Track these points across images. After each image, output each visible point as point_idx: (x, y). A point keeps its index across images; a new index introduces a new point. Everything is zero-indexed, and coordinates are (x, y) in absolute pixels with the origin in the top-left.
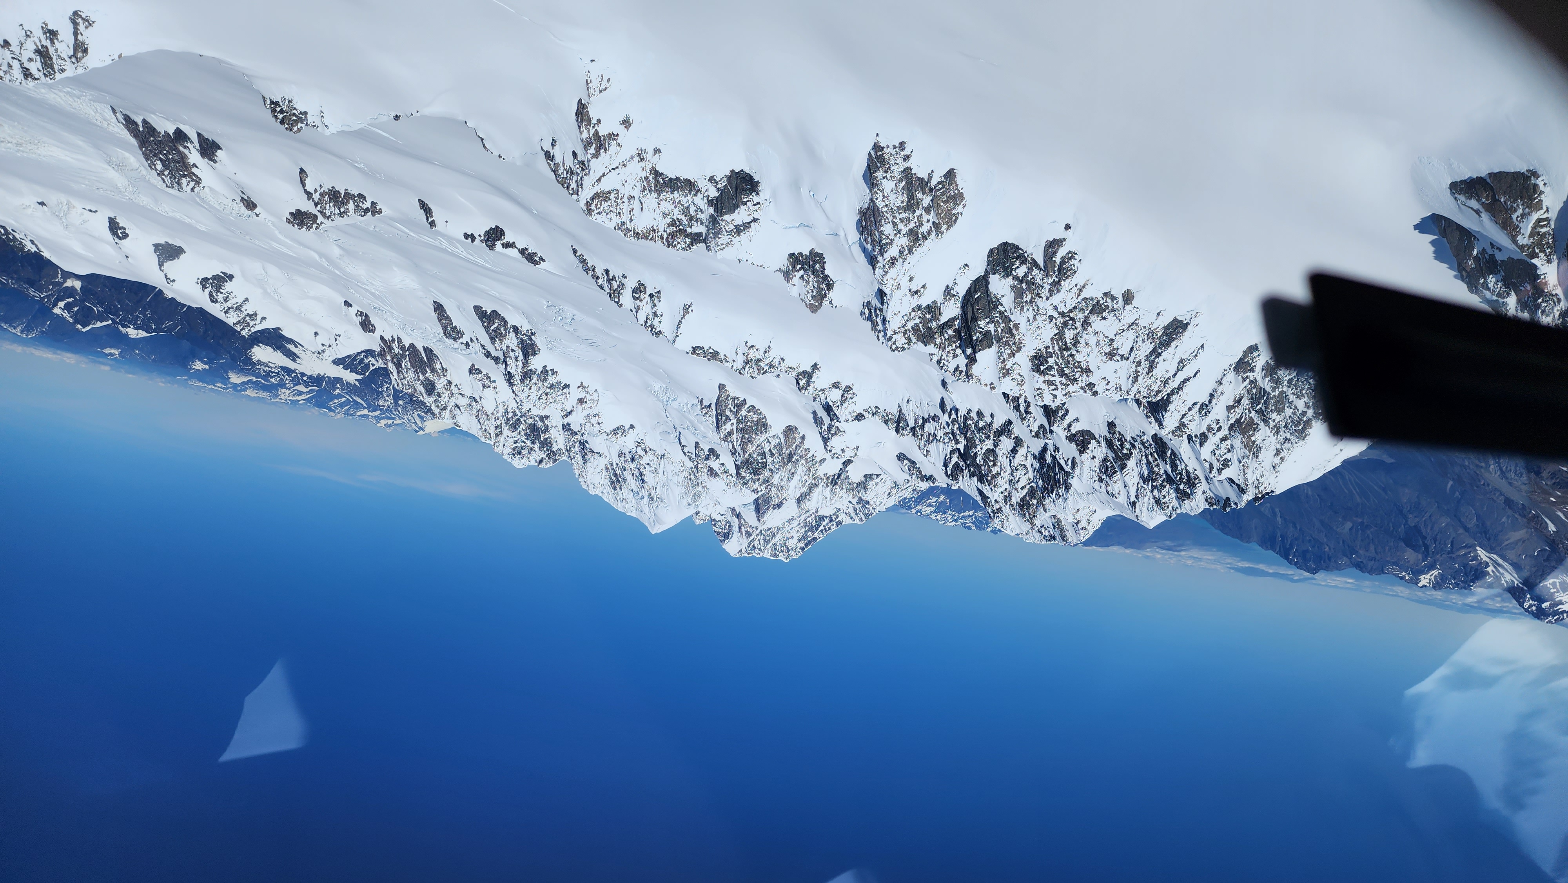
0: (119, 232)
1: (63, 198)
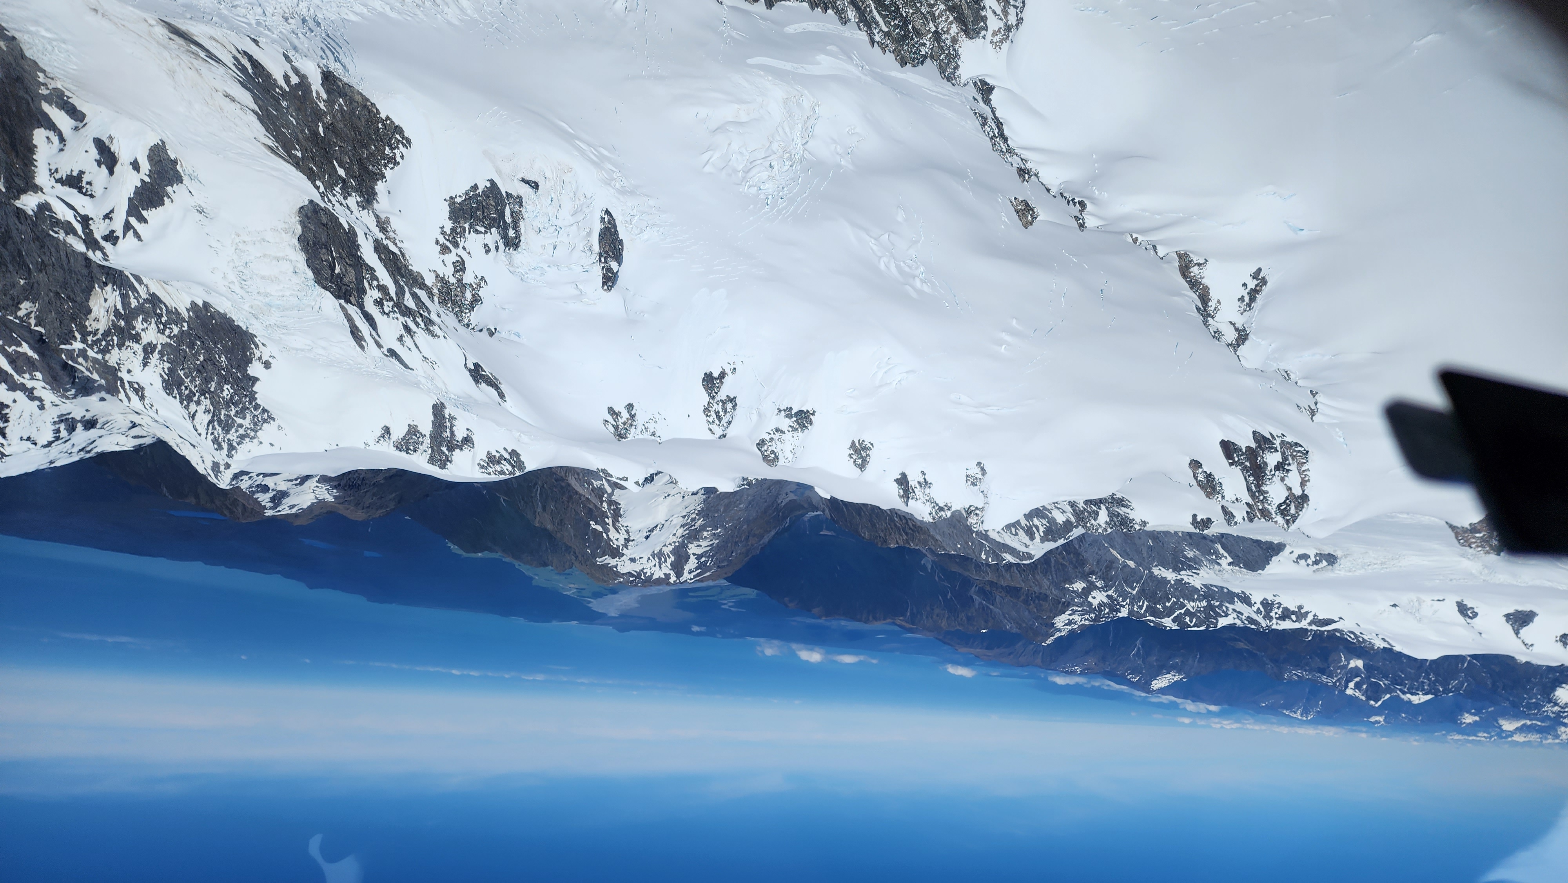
0: (1469, 612)
1: (1413, 596)
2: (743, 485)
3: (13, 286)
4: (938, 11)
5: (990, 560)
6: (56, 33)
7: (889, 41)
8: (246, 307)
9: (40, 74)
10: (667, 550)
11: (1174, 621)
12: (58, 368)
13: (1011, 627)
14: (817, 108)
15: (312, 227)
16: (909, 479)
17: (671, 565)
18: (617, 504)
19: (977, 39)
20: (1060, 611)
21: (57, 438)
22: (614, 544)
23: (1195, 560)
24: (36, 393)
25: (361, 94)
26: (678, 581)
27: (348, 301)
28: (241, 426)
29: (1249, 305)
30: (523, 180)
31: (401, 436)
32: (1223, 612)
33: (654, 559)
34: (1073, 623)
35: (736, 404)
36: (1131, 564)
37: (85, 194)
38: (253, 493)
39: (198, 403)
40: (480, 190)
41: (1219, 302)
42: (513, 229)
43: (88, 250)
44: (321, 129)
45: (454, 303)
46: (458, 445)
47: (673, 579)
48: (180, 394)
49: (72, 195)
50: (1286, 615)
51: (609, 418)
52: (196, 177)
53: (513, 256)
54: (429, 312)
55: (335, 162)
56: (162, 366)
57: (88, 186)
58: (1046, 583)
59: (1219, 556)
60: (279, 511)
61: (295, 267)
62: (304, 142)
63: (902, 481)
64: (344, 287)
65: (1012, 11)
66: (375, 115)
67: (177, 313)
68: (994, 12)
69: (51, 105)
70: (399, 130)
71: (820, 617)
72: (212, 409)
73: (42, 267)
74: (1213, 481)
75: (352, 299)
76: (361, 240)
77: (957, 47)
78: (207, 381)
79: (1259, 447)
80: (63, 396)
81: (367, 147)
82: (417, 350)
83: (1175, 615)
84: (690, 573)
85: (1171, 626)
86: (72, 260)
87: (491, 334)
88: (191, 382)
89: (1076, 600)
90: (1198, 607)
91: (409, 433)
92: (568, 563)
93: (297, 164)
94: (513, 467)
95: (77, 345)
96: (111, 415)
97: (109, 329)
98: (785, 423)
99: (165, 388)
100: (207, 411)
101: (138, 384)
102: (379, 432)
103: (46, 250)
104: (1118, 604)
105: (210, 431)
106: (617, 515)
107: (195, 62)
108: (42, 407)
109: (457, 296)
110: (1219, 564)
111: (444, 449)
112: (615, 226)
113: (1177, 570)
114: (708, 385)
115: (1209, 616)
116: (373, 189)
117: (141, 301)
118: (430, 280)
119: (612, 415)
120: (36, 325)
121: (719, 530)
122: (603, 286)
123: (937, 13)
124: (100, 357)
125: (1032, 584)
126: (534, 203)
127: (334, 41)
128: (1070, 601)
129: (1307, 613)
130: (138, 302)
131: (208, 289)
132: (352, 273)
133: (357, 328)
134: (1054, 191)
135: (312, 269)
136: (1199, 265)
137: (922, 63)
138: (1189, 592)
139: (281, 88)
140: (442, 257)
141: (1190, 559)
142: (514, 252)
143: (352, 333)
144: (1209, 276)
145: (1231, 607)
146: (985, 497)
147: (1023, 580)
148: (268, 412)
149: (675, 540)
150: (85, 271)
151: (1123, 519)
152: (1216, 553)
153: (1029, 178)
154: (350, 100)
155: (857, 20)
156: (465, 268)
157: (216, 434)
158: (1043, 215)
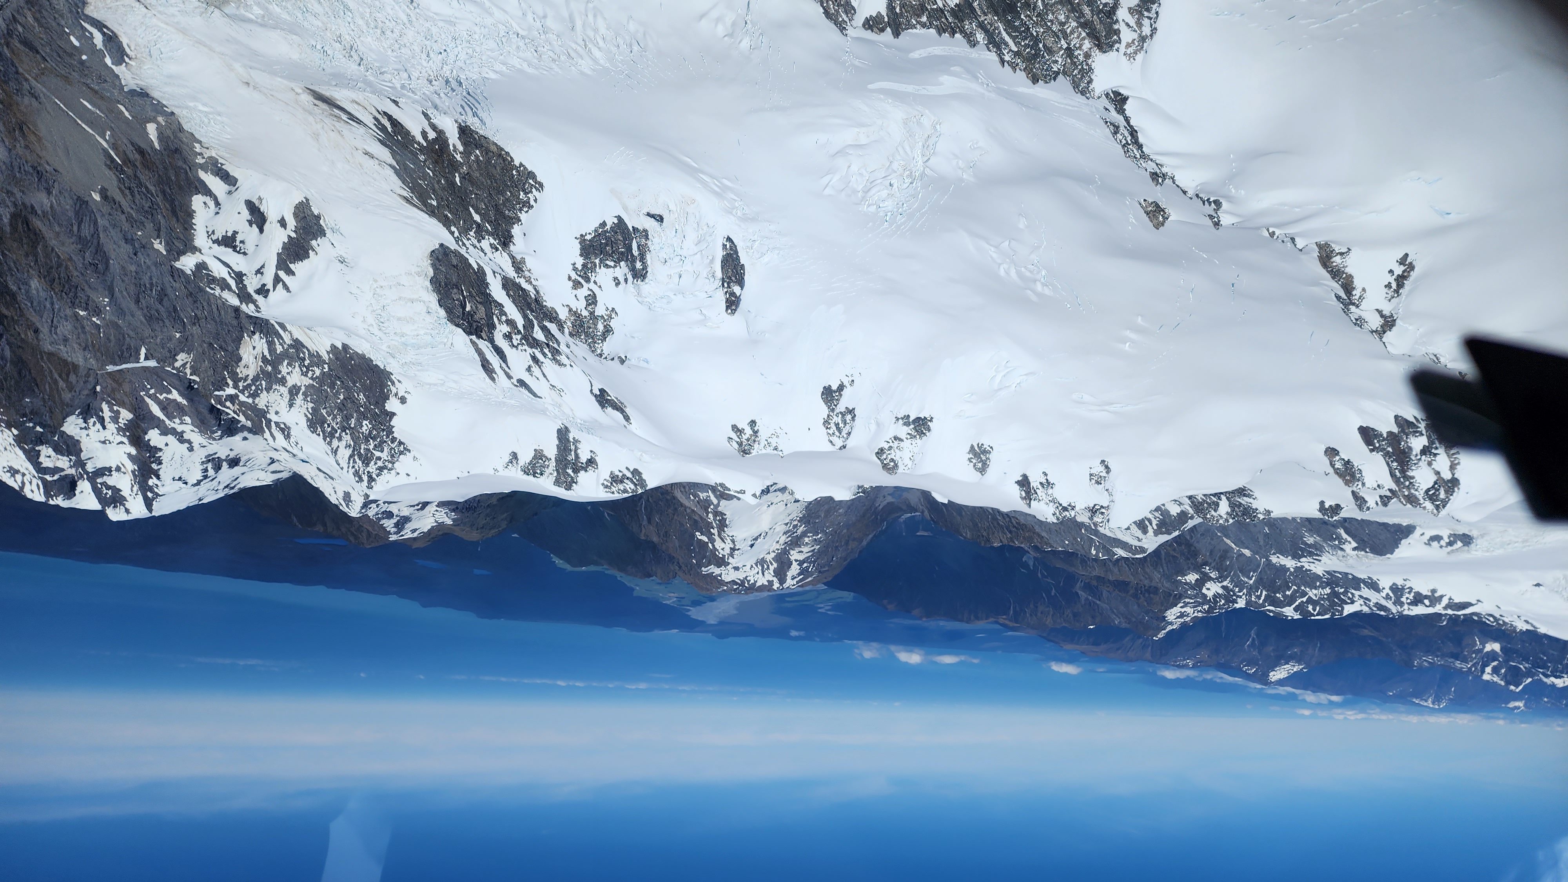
1: (1558, 574)
2: (858, 493)
3: (170, 339)
4: (1070, 28)
5: (1101, 555)
6: (212, 107)
7: (1019, 60)
8: (384, 347)
9: (197, 145)
10: (769, 558)
11: (1296, 610)
12: (205, 412)
13: (1119, 622)
14: (938, 127)
15: (443, 269)
16: (1031, 481)
17: (774, 572)
18: (722, 514)
19: (1111, 52)
20: (1172, 604)
21: (206, 477)
22: (719, 553)
23: (1315, 546)
24: (186, 436)
25: (496, 144)
26: (781, 588)
27: (479, 337)
28: (379, 458)
29: (1397, 291)
30: (648, 215)
31: (528, 461)
32: (1349, 598)
33: (757, 566)
34: (1185, 616)
35: (855, 415)
36: (1247, 552)
37: (239, 252)
38: (379, 519)
39: (340, 439)
40: (608, 227)
41: (1364, 290)
42: (640, 261)
43: (241, 304)
44: (458, 179)
45: (587, 335)
46: (583, 467)
47: (776, 585)
48: (323, 432)
49: (227, 254)
50: (1418, 599)
51: (734, 435)
52: (338, 230)
53: (641, 287)
54: (559, 344)
55: (471, 209)
56: (306, 406)
57: (241, 245)
58: (1157, 576)
59: (1342, 541)
60: (403, 535)
61: (428, 308)
62: (440, 192)
63: (1024, 482)
64: (475, 324)
65: (1146, 22)
66: (510, 163)
67: (319, 356)
68: (1128, 25)
69: (206, 173)
70: (532, 175)
71: (920, 618)
72: (352, 443)
73: (196, 320)
74: (1351, 468)
75: (483, 335)
76: (490, 278)
77: (1090, 61)
78: (347, 418)
79: (1403, 431)
80: (211, 438)
81: (502, 193)
82: (545, 379)
83: (1297, 603)
84: (793, 579)
85: (1292, 615)
86: (222, 313)
87: (622, 362)
88: (333, 419)
89: (1189, 592)
90: (1321, 595)
91: (535, 457)
92: (671, 573)
93: (432, 212)
94: (635, 485)
95: (230, 391)
96: (252, 453)
97: (258, 375)
98: (903, 431)
99: (310, 427)
100: (348, 446)
101: (285, 424)
102: (507, 458)
103: (199, 305)
104: (1235, 594)
105: (351, 465)
106: (722, 525)
107: (337, 124)
108: (191, 449)
109: (590, 328)
110: (1342, 549)
111: (570, 471)
112: (736, 252)
113: (1296, 557)
114: (827, 398)
115: (1333, 604)
116: (509, 232)
117: (286, 347)
118: (563, 314)
119: (736, 432)
120: (191, 375)
121: (820, 535)
122: (727, 310)
123: (1068, 31)
124: (250, 401)
125: (1142, 578)
126: (660, 236)
127: (474, 98)
128: (1183, 593)
129: (1442, 597)
130: (283, 348)
131: (349, 332)
132: (482, 309)
133: (488, 361)
134: (1191, 193)
135: (444, 308)
136: (1342, 254)
137: (1055, 79)
138: (1311, 579)
139: (419, 143)
140: (575, 292)
141: (1310, 546)
142: (642, 283)
143: (483, 366)
144: (1353, 265)
145: (1357, 593)
146: (1110, 495)
147: (1132, 574)
148: (404, 444)
149: (778, 547)
150: (235, 323)
151: (1245, 509)
152: (1339, 538)
153: (1163, 181)
154: (486, 151)
155: (986, 42)
156: (597, 301)
157: (356, 467)
158: (1174, 216)
